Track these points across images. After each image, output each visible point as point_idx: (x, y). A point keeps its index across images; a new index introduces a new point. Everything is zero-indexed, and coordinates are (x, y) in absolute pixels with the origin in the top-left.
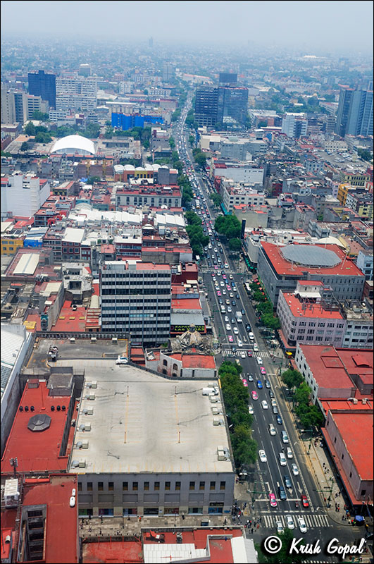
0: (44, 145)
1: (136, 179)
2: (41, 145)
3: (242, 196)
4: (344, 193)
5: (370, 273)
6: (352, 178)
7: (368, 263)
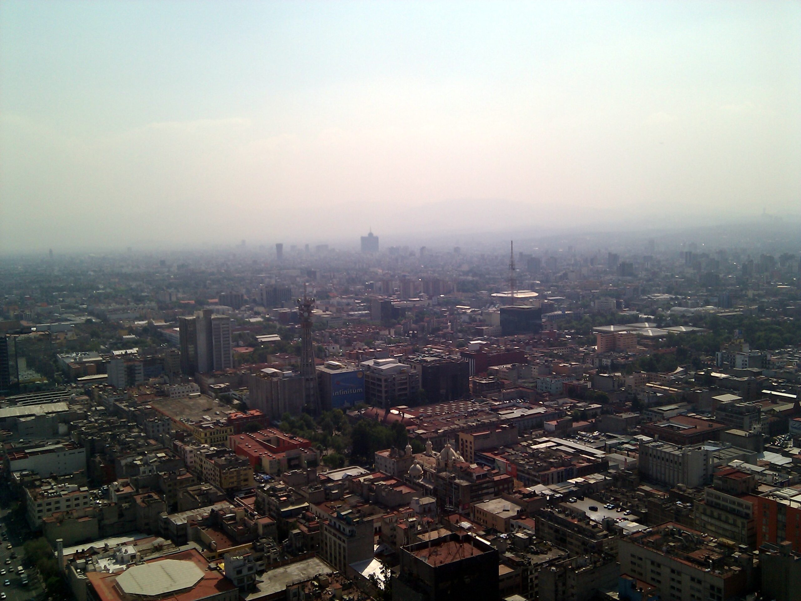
3: (56, 498)
4: (201, 460)
5: (244, 582)
6: (211, 434)
7: (238, 569)
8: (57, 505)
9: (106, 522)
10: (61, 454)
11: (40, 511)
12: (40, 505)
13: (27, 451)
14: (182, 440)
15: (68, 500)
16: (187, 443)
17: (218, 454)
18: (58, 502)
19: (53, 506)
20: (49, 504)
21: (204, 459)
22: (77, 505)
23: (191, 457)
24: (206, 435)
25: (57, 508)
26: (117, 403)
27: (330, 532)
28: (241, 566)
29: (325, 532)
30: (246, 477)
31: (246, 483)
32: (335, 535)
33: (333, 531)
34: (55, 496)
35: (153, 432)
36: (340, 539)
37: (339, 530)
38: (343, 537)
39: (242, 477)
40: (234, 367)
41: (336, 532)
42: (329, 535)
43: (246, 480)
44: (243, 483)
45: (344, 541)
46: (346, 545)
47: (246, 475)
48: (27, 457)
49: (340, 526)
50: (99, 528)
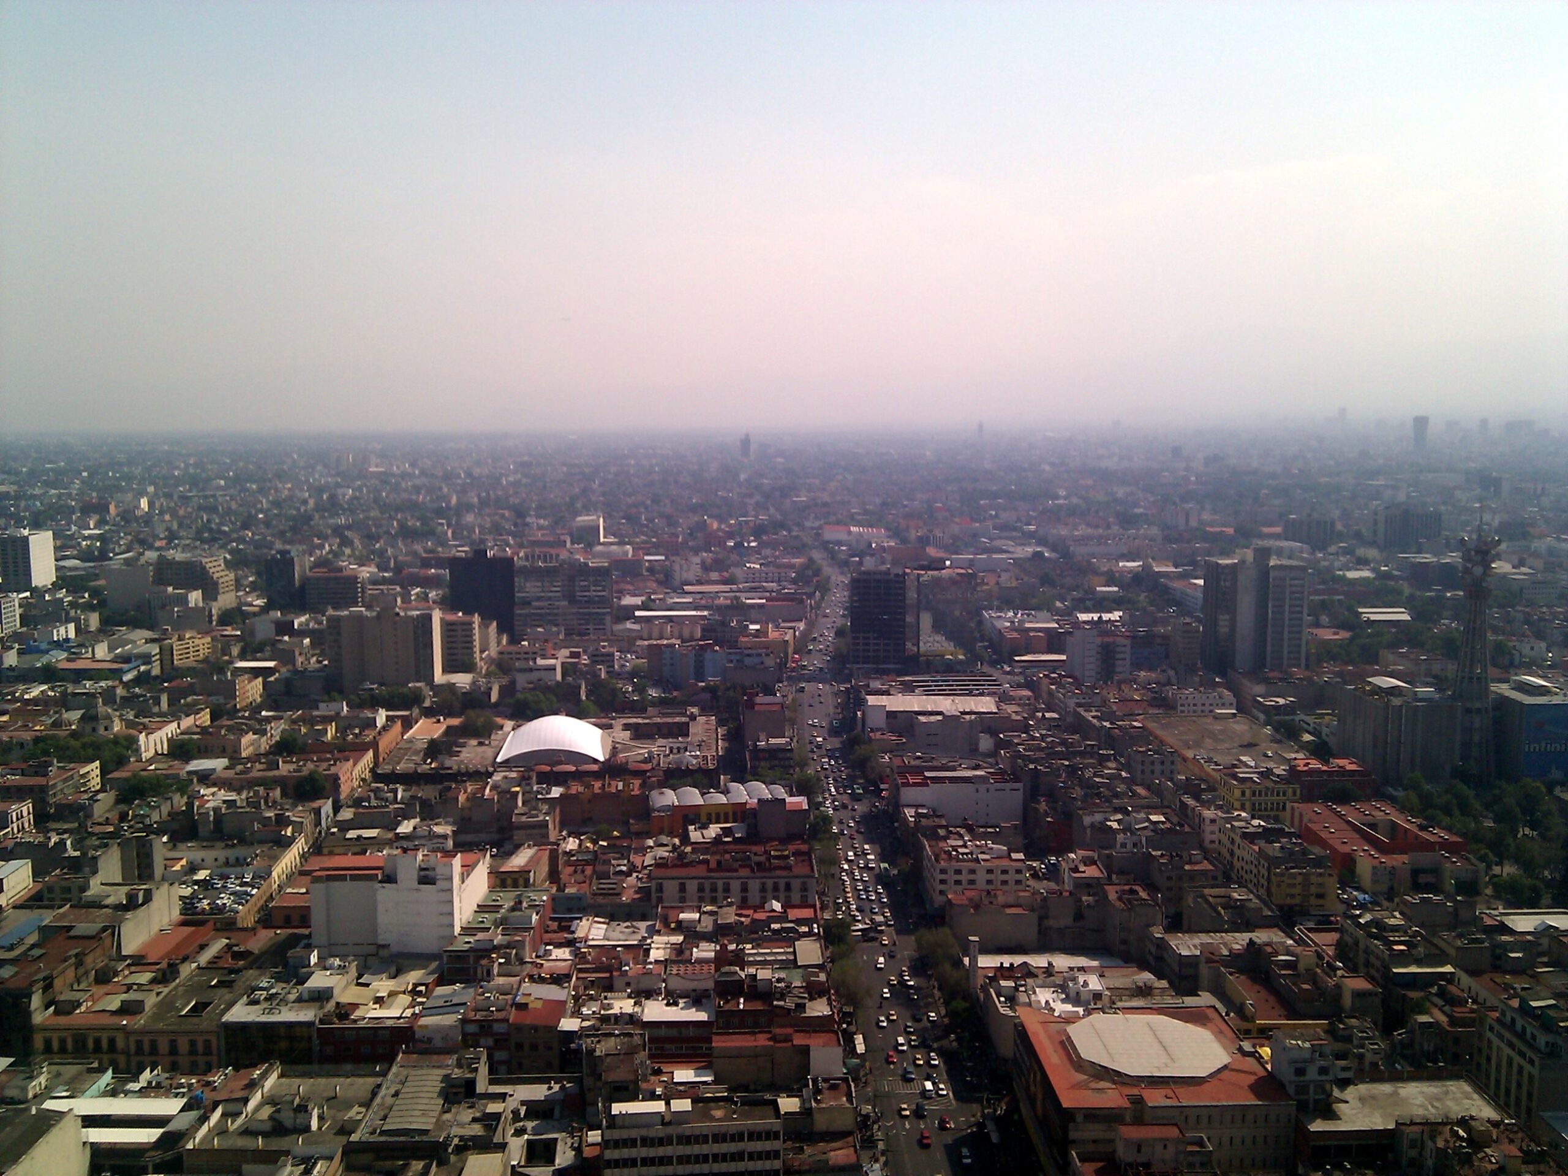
0: (481, 744)
1: (704, 827)
2: (474, 742)
3: (969, 864)
4: (1233, 842)
5: (1308, 1093)
6: (1254, 794)
7: (1299, 1065)
8: (972, 877)
9: (1051, 923)
10: (982, 788)
11: (942, 882)
12: (943, 871)
13: (927, 774)
14: (1197, 798)
15: (990, 871)
16: (1207, 804)
17: (1267, 835)
18: (973, 871)
19: (964, 877)
20: (958, 872)
21: (1238, 840)
22: (1005, 882)
23: (1213, 833)
24: (1243, 794)
25: (972, 882)
26: (1081, 710)
27: (1500, 1037)
28: (1305, 1061)
29: (1489, 1034)
30: (1320, 891)
31: (1321, 902)
32: (1511, 1045)
33: (1507, 1035)
34: (969, 860)
35: (1143, 772)
36: (1522, 1054)
37: (1521, 1036)
38: (1529, 1053)
39: (1313, 890)
40: (1307, 667)
41: (1515, 1040)
42: (1495, 1041)
43: (1320, 896)
44: (1313, 901)
45: (1531, 1062)
46: (1535, 1072)
47: (1321, 885)
48: (927, 785)
49: (1524, 1029)
50: (1040, 932)
